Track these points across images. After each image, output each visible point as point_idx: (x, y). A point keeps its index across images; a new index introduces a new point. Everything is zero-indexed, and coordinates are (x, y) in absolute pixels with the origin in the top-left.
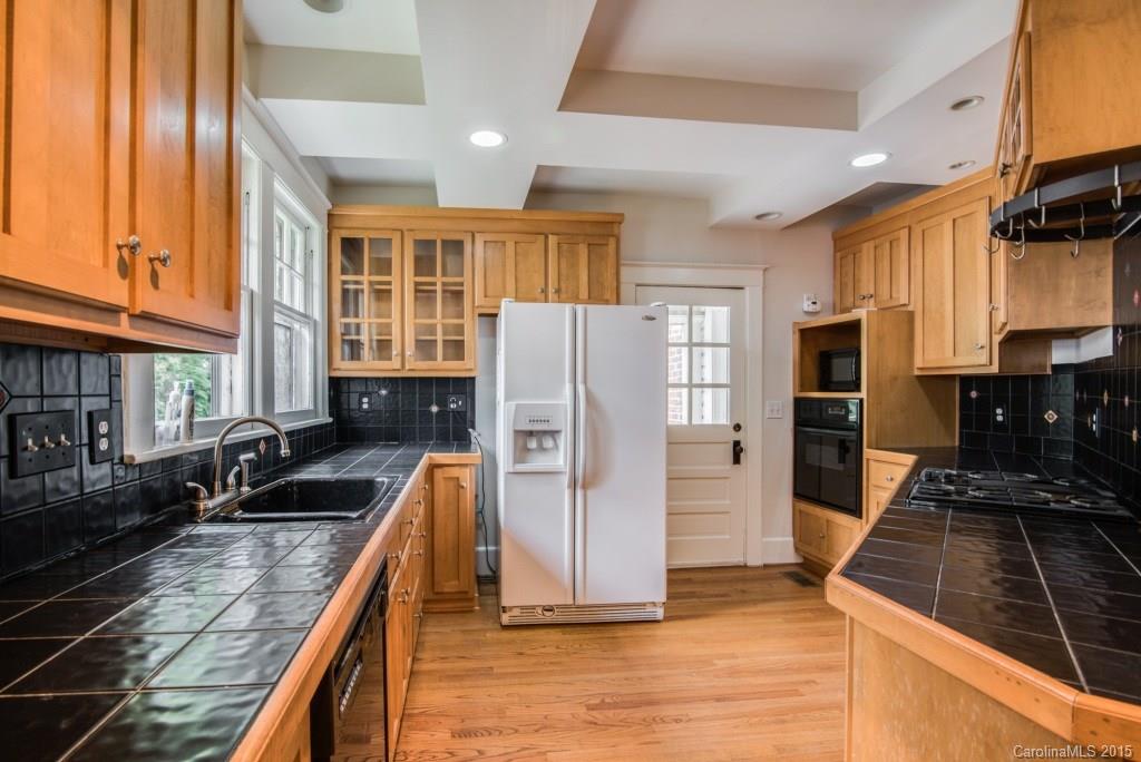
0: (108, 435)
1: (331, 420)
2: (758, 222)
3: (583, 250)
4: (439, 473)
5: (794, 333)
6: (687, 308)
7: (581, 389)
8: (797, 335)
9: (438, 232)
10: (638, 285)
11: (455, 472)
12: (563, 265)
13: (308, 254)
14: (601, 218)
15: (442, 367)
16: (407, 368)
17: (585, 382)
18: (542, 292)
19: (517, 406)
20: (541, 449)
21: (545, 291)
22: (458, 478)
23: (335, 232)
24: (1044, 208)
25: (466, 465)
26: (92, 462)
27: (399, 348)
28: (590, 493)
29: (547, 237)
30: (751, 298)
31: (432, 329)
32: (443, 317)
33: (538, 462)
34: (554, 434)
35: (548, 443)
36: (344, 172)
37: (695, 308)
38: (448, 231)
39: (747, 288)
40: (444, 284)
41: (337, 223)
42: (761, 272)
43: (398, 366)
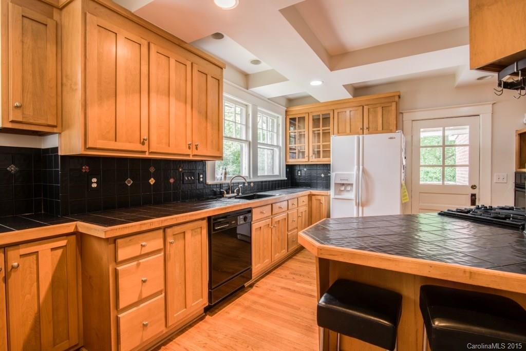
0: (203, 178)
1: (286, 179)
2: (479, 81)
3: (380, 110)
4: (313, 197)
5: (516, 136)
6: (441, 128)
7: (361, 167)
8: (518, 137)
9: (320, 112)
10: (413, 121)
11: (319, 197)
12: (371, 117)
13: (278, 125)
14: (388, 95)
15: (322, 160)
16: (310, 160)
17: (363, 165)
18: (361, 129)
19: (336, 174)
20: (345, 190)
21: (363, 129)
22: (320, 200)
23: (287, 116)
24: (520, 71)
25: (323, 195)
26: (199, 183)
27: (307, 155)
28: (364, 208)
29: (363, 107)
30: (485, 120)
31: (319, 147)
32: (323, 142)
33: (346, 195)
34: (351, 185)
35: (349, 188)
36: (290, 97)
37: (446, 128)
38: (324, 111)
39: (481, 115)
40: (323, 130)
41: (289, 113)
42: (491, 105)
43: (307, 160)
